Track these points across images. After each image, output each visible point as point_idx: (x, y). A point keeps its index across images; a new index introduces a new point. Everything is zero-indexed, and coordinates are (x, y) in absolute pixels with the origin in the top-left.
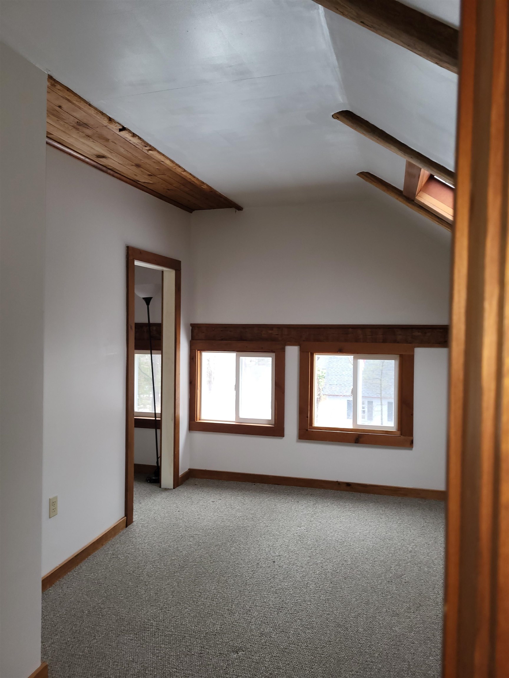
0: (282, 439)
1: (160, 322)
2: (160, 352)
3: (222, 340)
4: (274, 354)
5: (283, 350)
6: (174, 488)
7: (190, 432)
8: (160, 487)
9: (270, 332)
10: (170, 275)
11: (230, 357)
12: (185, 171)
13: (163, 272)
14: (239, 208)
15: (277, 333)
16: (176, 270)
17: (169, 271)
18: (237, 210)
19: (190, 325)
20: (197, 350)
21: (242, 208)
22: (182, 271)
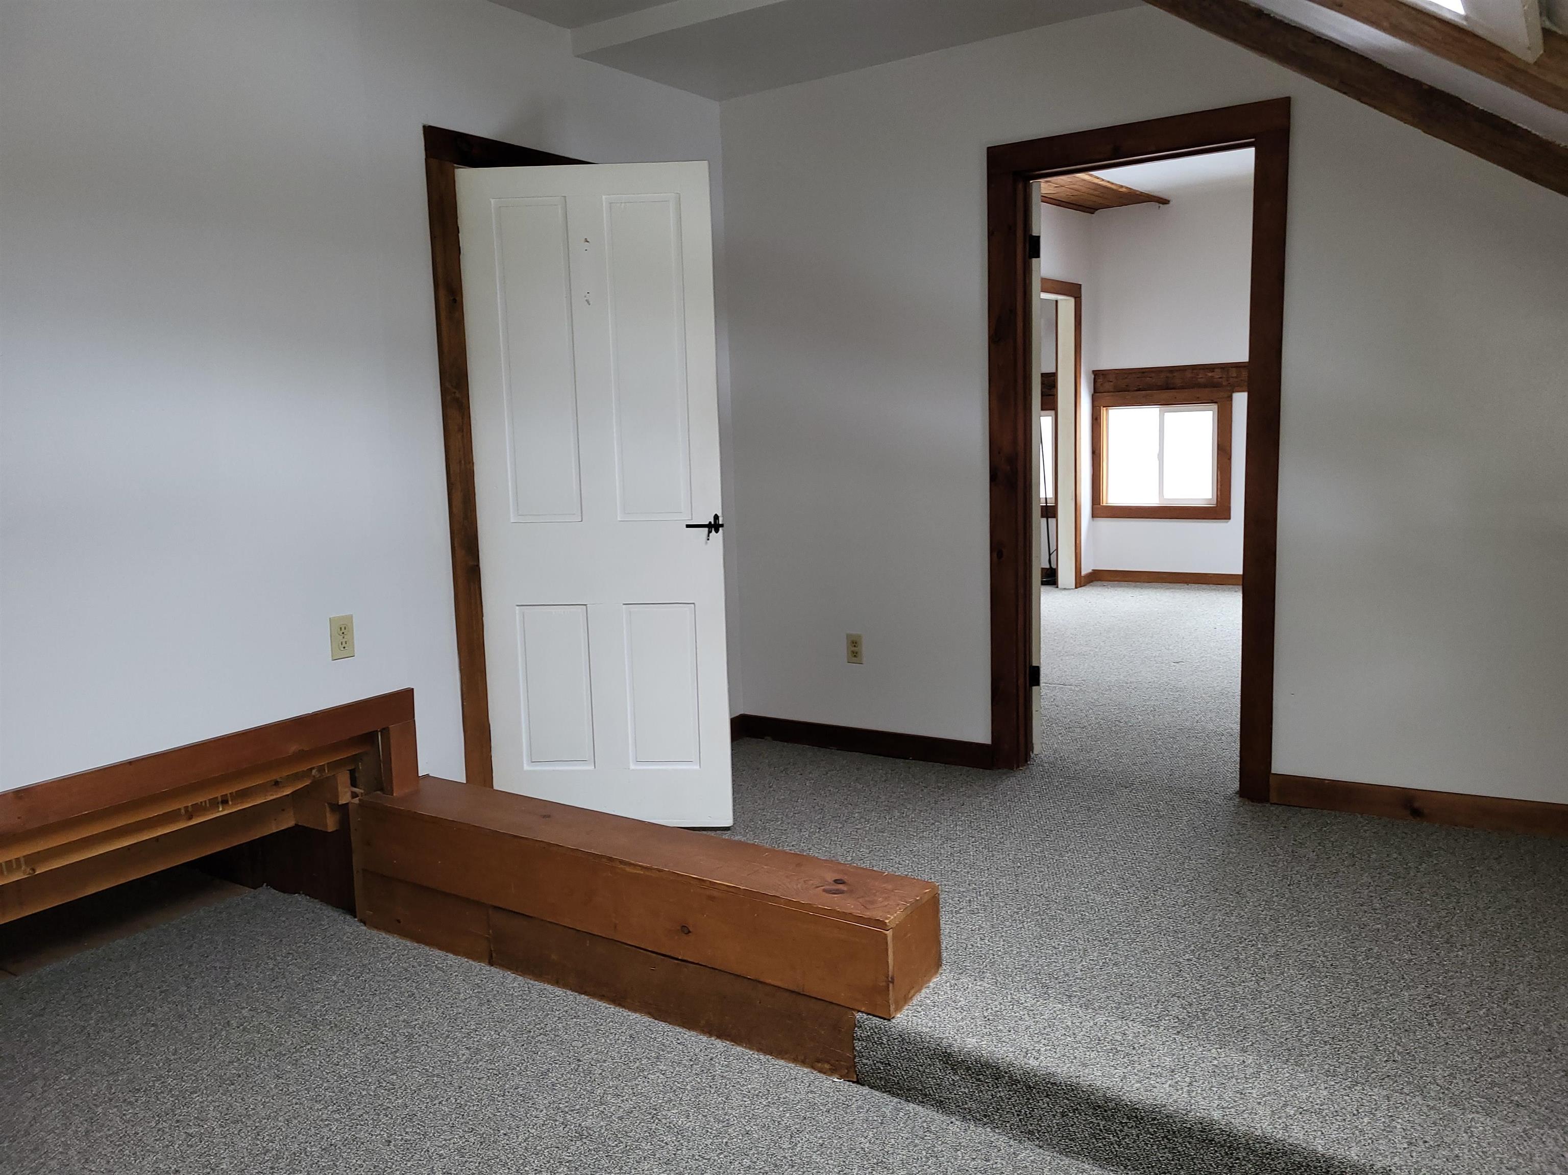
0: (1227, 522)
1: (1054, 371)
2: (1053, 412)
3: (1139, 390)
4: (1215, 406)
5: (1230, 398)
6: (1076, 588)
7: (1093, 520)
8: (1057, 587)
9: (1210, 374)
10: (1066, 304)
11: (1150, 413)
12: (1103, 180)
13: (1057, 301)
14: (1164, 201)
15: (1220, 376)
16: (1075, 298)
17: (1065, 299)
18: (1161, 205)
19: (1091, 372)
20: (1102, 407)
21: (1169, 201)
22: (1083, 298)
